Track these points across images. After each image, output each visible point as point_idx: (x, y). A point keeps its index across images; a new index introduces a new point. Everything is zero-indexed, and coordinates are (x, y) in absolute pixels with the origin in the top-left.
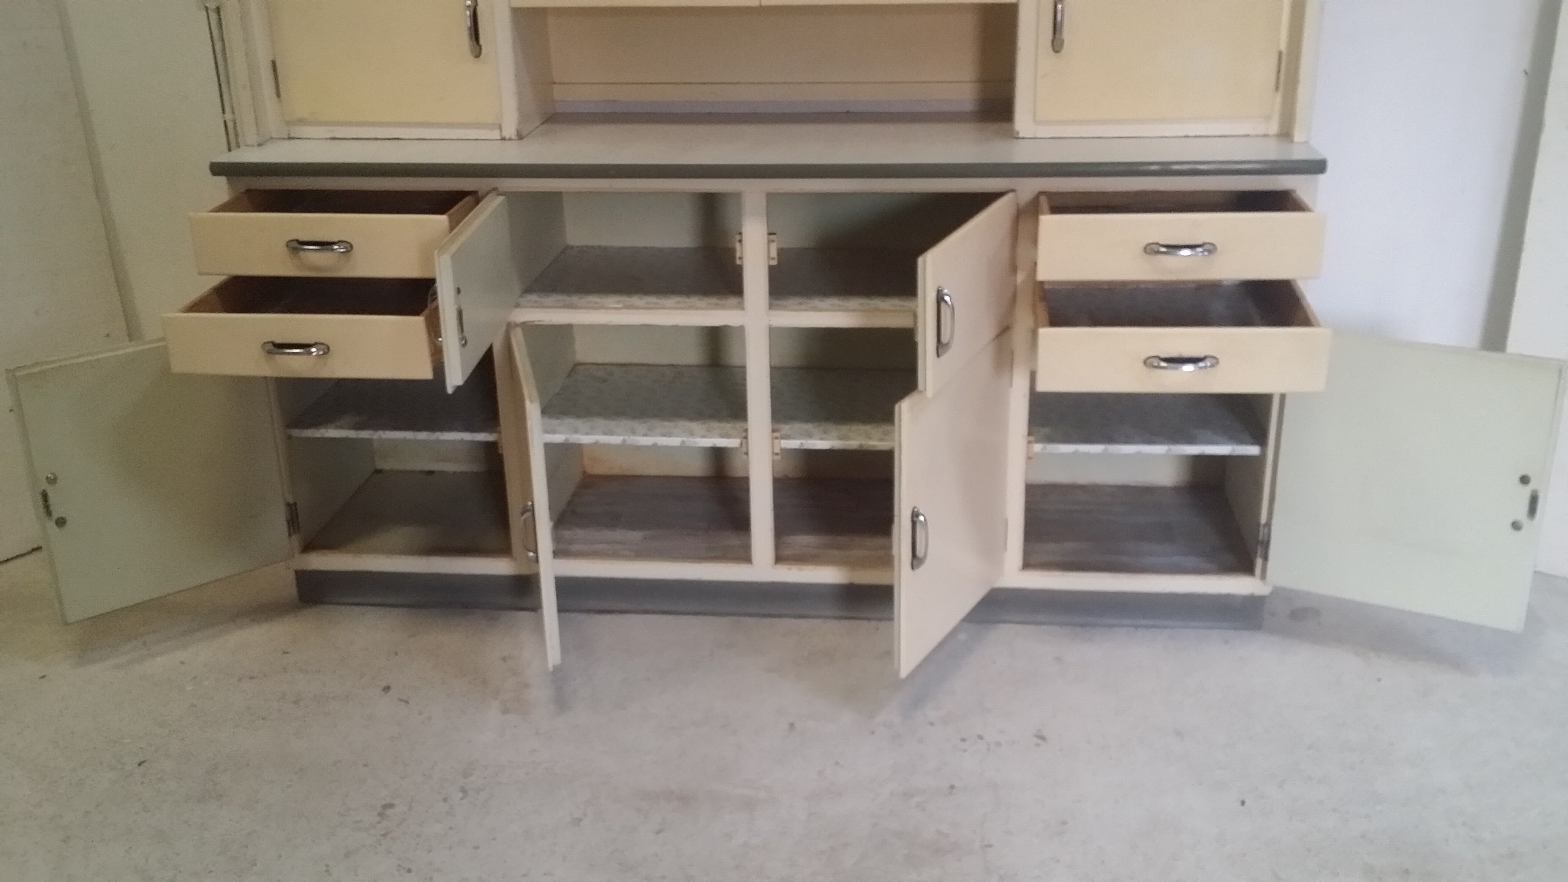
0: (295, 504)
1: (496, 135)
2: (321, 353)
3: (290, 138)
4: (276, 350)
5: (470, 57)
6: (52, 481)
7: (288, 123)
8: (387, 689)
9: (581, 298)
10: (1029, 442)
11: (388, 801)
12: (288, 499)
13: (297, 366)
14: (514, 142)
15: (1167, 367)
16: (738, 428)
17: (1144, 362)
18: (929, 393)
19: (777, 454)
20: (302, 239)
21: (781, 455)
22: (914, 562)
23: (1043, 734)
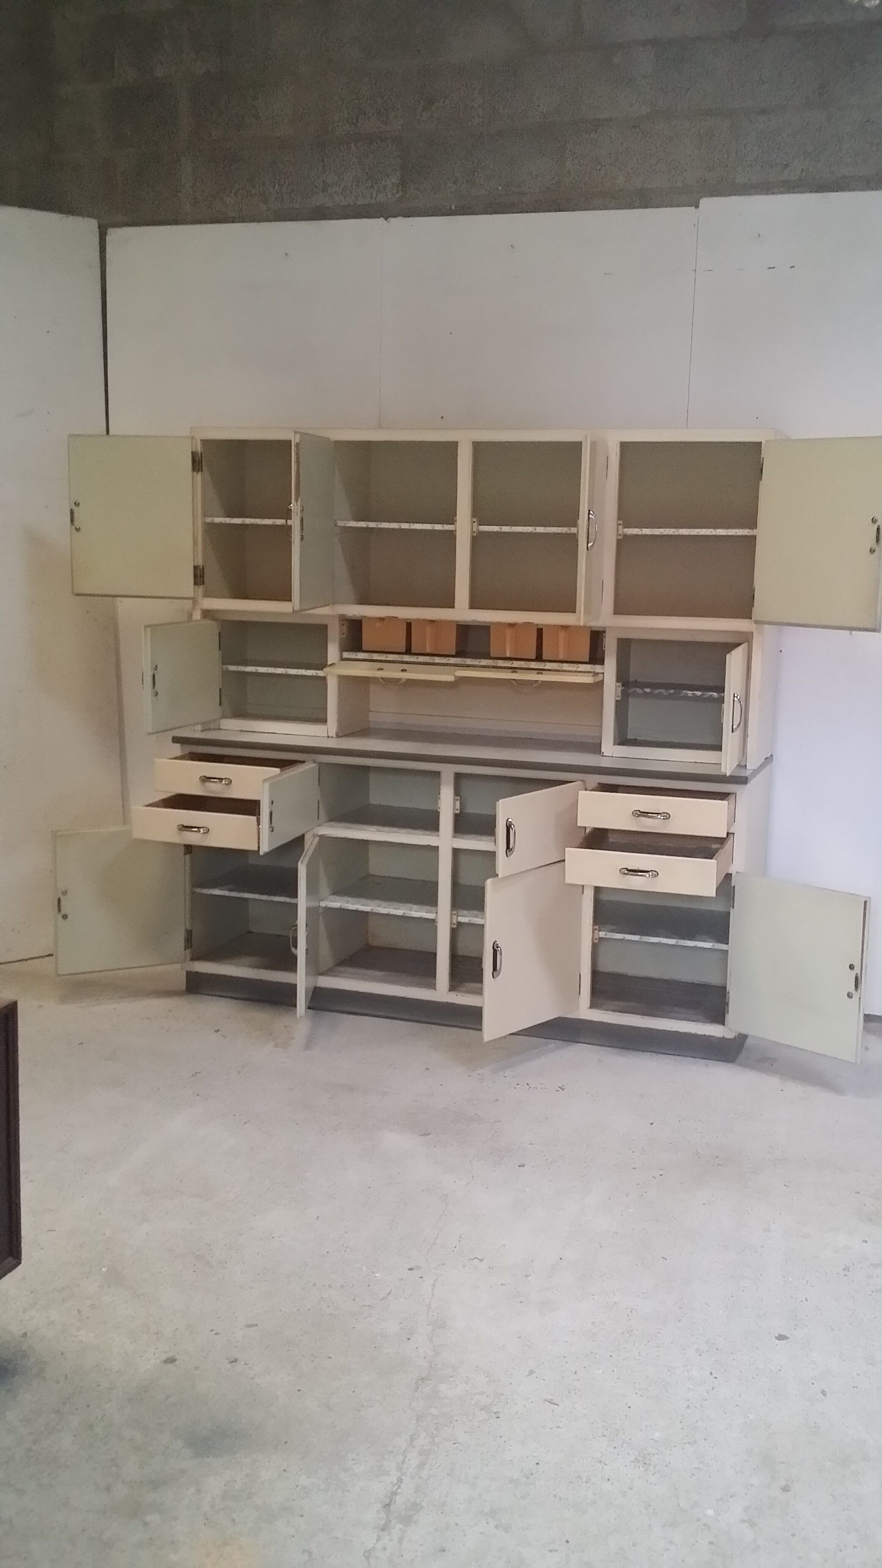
0: (191, 931)
1: (325, 734)
2: (205, 832)
4: (185, 829)
6: (65, 893)
8: (217, 1031)
9: (358, 826)
10: (594, 930)
11: (199, 1071)
12: (187, 928)
13: (193, 838)
14: (334, 739)
15: (632, 875)
16: (433, 908)
17: (620, 871)
18: (500, 876)
19: (454, 924)
20: (208, 776)
21: (457, 925)
22: (495, 973)
23: (564, 1087)
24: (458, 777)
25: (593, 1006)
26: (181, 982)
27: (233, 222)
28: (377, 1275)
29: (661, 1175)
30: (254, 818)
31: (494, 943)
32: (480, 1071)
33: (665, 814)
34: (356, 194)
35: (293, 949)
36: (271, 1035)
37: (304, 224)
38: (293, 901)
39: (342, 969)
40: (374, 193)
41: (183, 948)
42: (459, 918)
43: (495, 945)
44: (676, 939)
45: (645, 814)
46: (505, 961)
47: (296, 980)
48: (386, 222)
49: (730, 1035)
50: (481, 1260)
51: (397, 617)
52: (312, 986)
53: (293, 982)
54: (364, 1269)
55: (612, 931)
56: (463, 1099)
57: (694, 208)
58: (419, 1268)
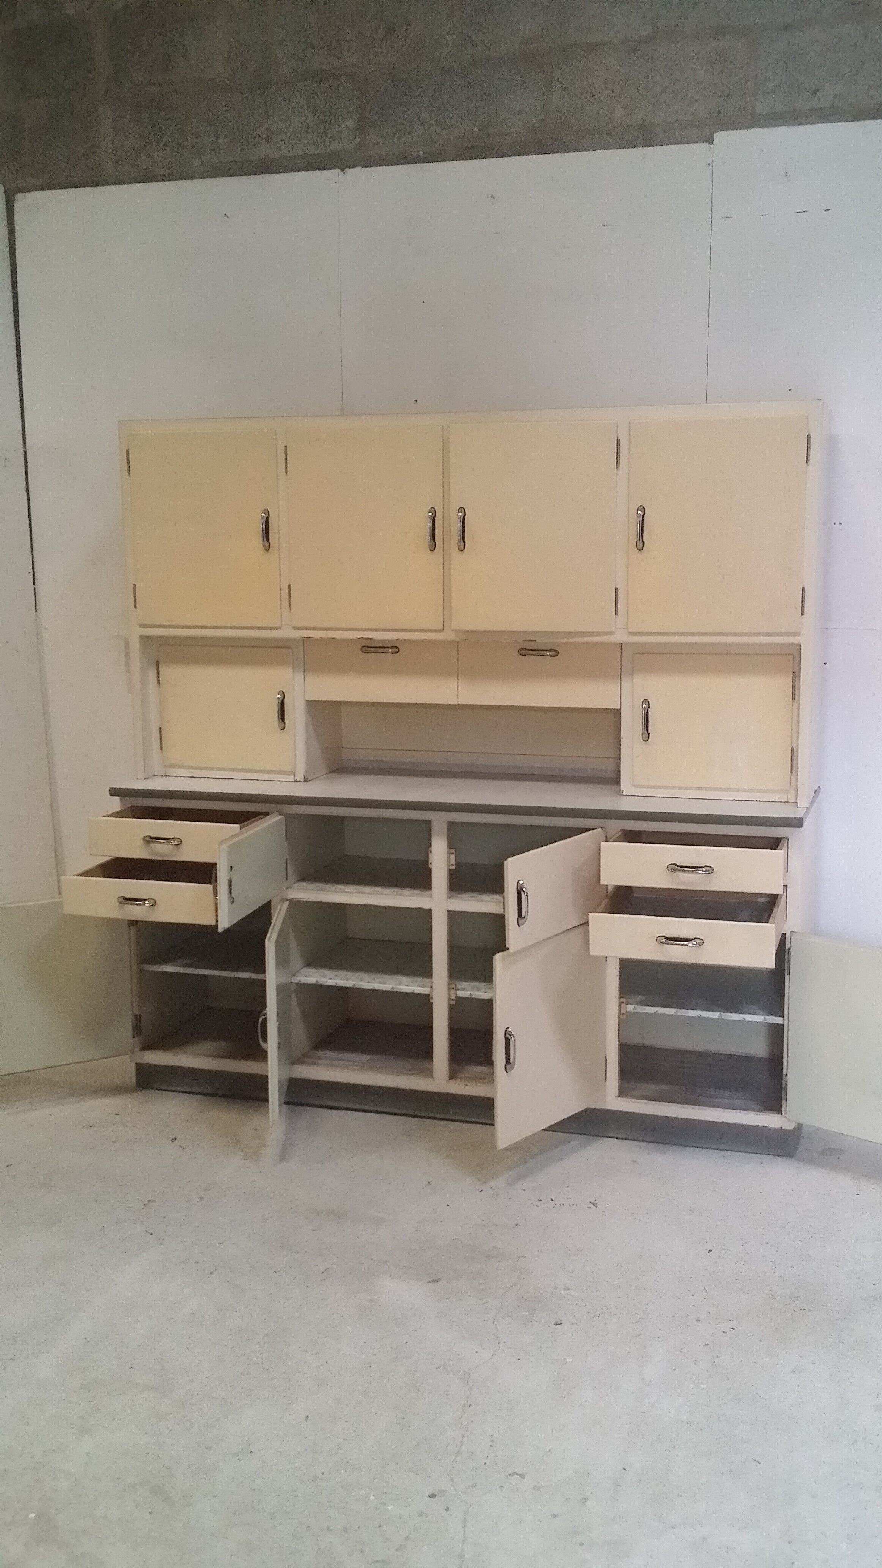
0: (140, 1015)
1: (291, 778)
2: (151, 904)
3: (166, 776)
4: (126, 902)
5: (278, 729)
7: (166, 766)
8: (174, 1140)
9: (333, 886)
10: (621, 1003)
11: (152, 1199)
12: (135, 1011)
13: (137, 912)
14: (302, 783)
15: (671, 944)
16: (426, 980)
17: (656, 940)
18: (512, 950)
19: (453, 1000)
20: (153, 836)
21: (456, 1001)
22: (508, 1067)
23: (596, 1202)
24: (451, 825)
25: (623, 1092)
26: (130, 1076)
27: (163, 180)
28: (389, 1508)
29: (733, 1329)
30: (210, 886)
31: (506, 1030)
32: (493, 1183)
33: (708, 868)
34: (306, 142)
35: (262, 1043)
36: (238, 1141)
37: (245, 179)
38: (260, 977)
39: (320, 1053)
40: (327, 140)
41: (131, 1037)
42: (458, 992)
43: (507, 1032)
44: (720, 1011)
45: (681, 868)
46: (519, 1049)
47: (267, 1071)
48: (342, 173)
49: (790, 1126)
50: (522, 1476)
51: (373, 639)
52: (286, 1076)
53: (264, 1073)
54: (372, 1498)
55: (642, 1003)
56: (475, 1225)
57: (707, 144)
58: (443, 1492)
